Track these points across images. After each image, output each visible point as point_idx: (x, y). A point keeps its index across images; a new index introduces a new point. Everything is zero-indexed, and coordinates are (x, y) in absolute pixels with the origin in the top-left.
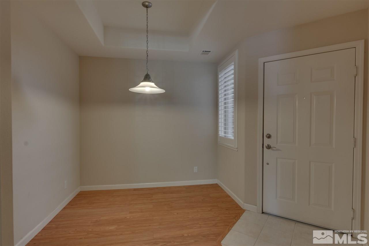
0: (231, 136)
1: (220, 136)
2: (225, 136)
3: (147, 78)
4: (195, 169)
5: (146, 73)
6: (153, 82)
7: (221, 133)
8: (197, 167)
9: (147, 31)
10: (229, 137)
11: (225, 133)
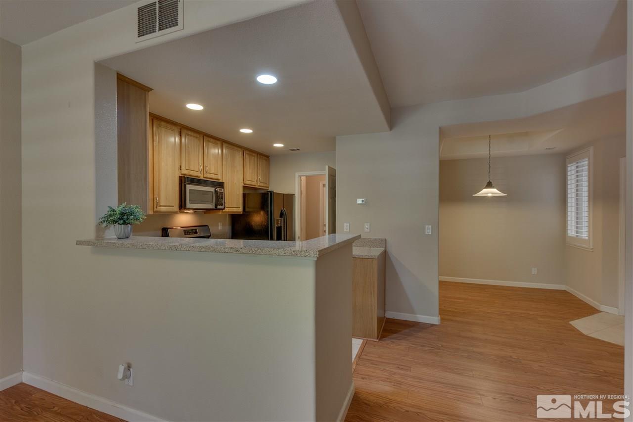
0: (585, 235)
1: (570, 235)
2: (577, 236)
3: (489, 185)
4: (534, 271)
5: (488, 181)
6: (495, 188)
7: (571, 232)
8: (536, 269)
9: (490, 137)
10: (583, 238)
11: (577, 232)
